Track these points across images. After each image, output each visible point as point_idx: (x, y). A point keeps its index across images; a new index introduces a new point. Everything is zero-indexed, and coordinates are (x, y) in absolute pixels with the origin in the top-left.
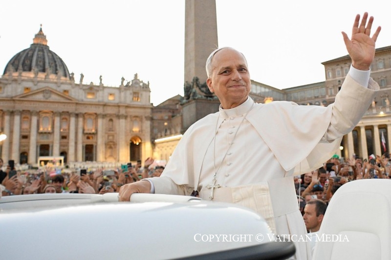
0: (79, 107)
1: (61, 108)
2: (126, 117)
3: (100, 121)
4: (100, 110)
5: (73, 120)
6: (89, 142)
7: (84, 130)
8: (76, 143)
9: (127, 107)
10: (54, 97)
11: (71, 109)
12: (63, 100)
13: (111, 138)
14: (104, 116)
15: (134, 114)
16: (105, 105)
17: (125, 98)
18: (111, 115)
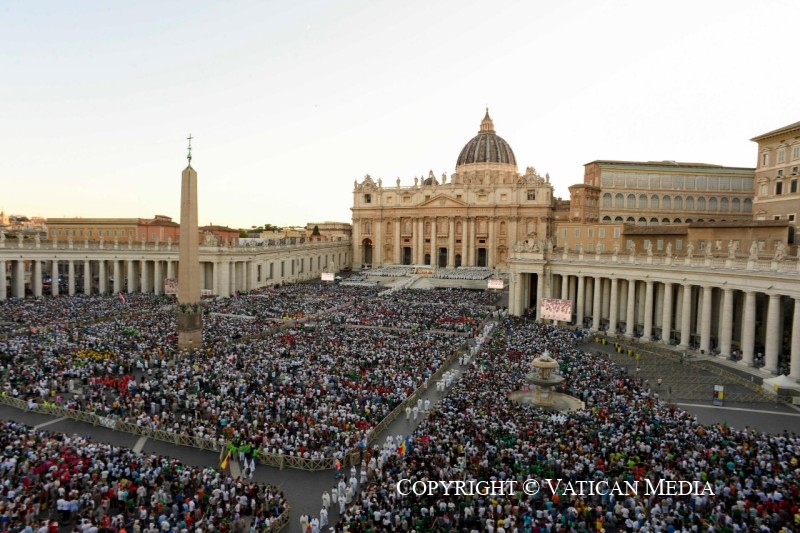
0: (470, 211)
1: (454, 214)
2: (518, 220)
3: (491, 224)
4: (490, 213)
5: (465, 224)
6: (482, 245)
7: (476, 234)
8: (468, 247)
9: (520, 207)
10: (449, 203)
11: (463, 213)
12: (455, 205)
13: (503, 242)
14: (495, 219)
15: (527, 215)
16: (496, 207)
17: (518, 197)
18: (502, 217)
